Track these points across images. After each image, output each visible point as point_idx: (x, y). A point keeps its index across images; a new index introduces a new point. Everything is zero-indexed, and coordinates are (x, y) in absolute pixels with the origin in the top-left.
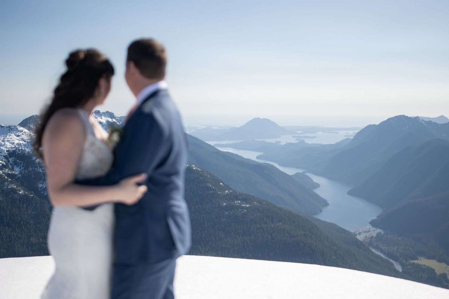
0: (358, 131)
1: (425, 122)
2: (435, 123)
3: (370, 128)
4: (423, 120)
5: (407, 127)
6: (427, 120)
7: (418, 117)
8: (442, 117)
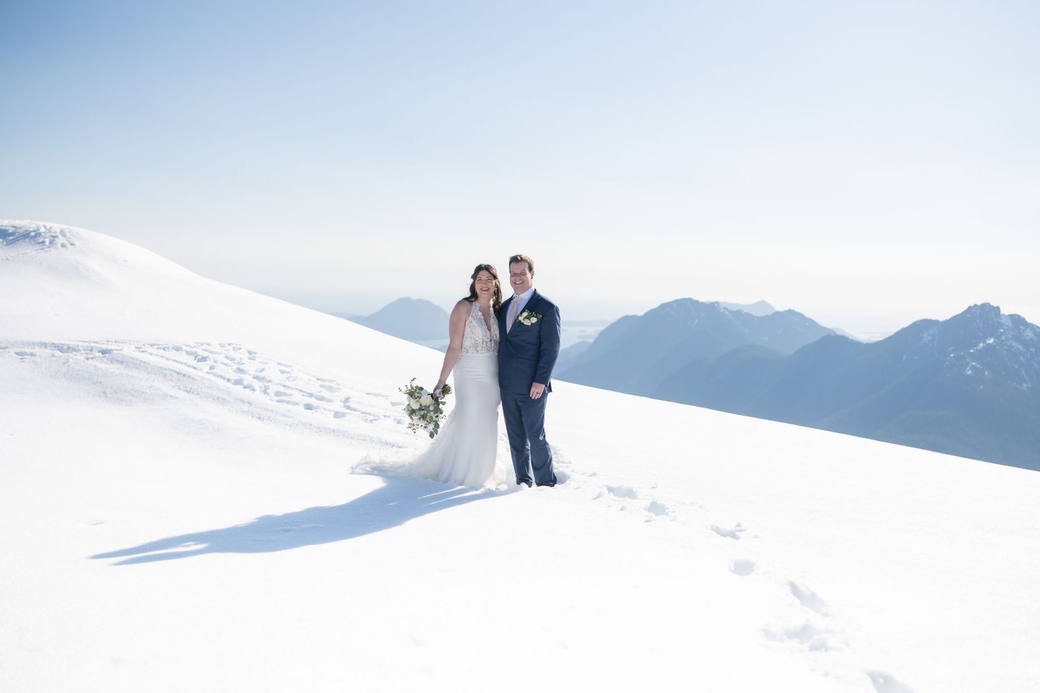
0: (602, 328)
1: (731, 311)
2: (748, 314)
3: (627, 322)
4: (726, 309)
5: (697, 321)
6: (734, 309)
7: (717, 302)
8: (762, 304)
